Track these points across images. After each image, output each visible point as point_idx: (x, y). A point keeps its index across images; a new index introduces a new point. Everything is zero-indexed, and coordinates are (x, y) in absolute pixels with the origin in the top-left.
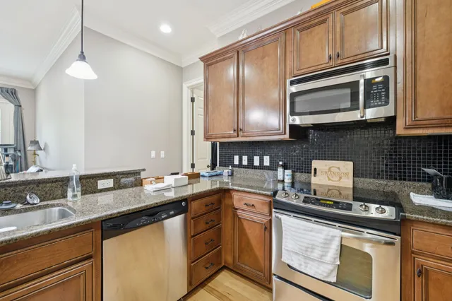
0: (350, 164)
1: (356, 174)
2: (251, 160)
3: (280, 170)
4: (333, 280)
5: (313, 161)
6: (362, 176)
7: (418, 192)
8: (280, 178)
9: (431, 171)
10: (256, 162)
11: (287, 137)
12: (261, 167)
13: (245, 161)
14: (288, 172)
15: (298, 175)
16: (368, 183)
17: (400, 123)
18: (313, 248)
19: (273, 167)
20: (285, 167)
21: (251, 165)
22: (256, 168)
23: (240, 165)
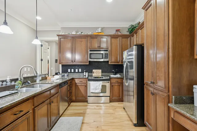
0: (101, 70)
1: (102, 72)
2: (75, 71)
3: (85, 73)
4: (100, 92)
5: (93, 70)
6: (103, 73)
7: (112, 75)
8: (85, 75)
9: (113, 71)
10: (77, 71)
11: (88, 64)
12: (78, 72)
13: (73, 71)
14: (87, 73)
15: (89, 74)
16: (104, 74)
17: (109, 62)
18: (97, 86)
19: (82, 72)
20: (86, 72)
21: (75, 72)
22: (76, 73)
23: (71, 72)
